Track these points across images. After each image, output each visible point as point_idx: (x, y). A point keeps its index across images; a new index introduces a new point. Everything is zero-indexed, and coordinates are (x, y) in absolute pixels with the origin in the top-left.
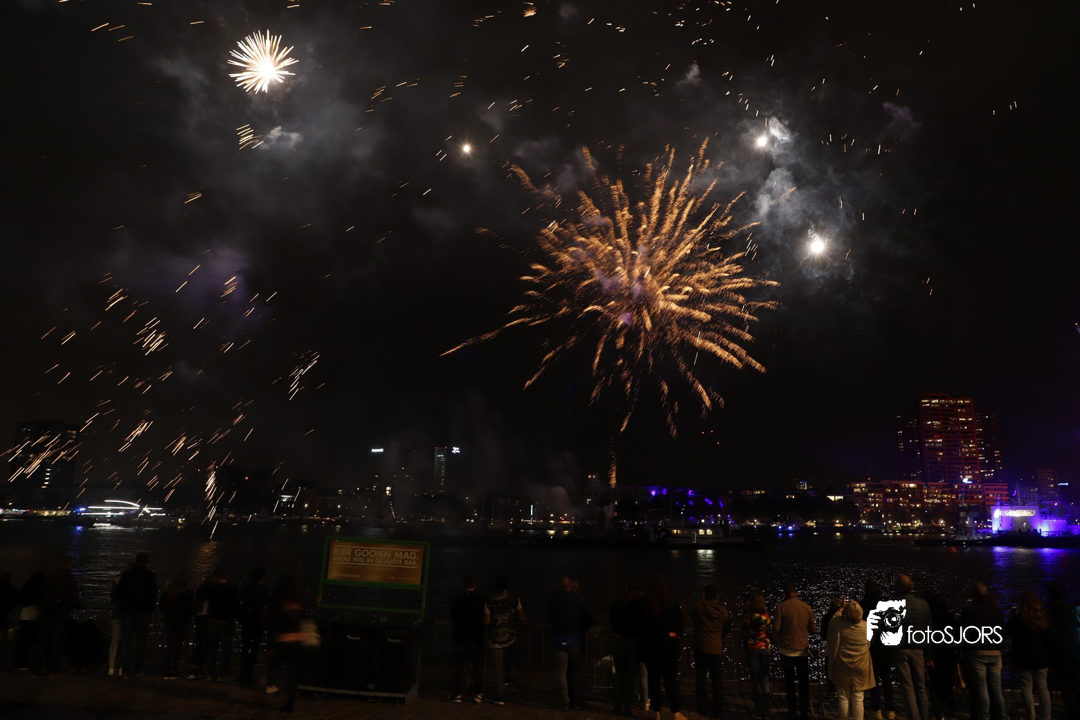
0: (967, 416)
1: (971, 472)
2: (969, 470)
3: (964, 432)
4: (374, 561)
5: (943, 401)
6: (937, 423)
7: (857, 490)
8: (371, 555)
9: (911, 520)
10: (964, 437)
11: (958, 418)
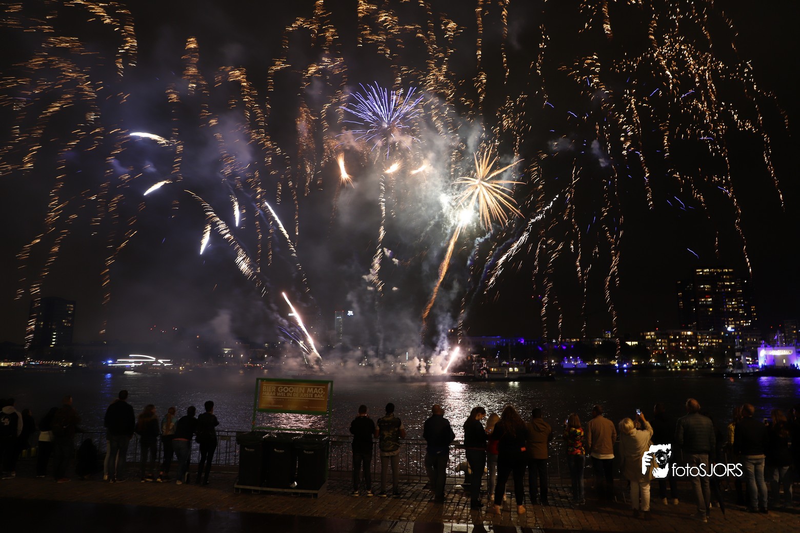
0: (730, 281)
1: (733, 323)
2: (732, 321)
3: (728, 293)
4: (292, 395)
5: (712, 270)
6: (708, 286)
7: (649, 337)
8: (290, 391)
9: (688, 359)
10: (728, 297)
11: (724, 283)
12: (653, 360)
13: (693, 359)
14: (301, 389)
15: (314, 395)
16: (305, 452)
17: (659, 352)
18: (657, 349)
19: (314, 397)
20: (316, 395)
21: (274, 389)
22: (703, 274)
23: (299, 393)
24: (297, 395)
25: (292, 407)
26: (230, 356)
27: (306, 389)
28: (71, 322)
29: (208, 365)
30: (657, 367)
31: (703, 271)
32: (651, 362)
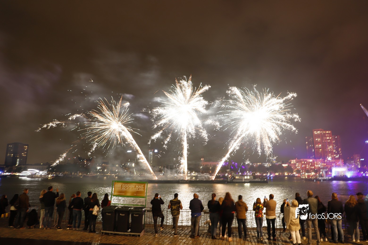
0: (329, 137)
1: (331, 156)
2: (330, 155)
3: (328, 142)
4: (129, 188)
5: (321, 132)
6: (319, 139)
7: (292, 163)
8: (128, 187)
9: (311, 172)
10: (328, 144)
11: (327, 138)
12: (294, 173)
13: (313, 172)
14: (133, 186)
15: (139, 188)
16: (134, 215)
17: (297, 170)
18: (296, 168)
19: (139, 190)
20: (140, 189)
21: (120, 186)
22: (317, 133)
23: (132, 188)
24: (131, 189)
25: (129, 194)
26: (100, 171)
27: (135, 186)
28: (26, 154)
29: (90, 175)
30: (296, 176)
31: (317, 132)
32: (293, 174)
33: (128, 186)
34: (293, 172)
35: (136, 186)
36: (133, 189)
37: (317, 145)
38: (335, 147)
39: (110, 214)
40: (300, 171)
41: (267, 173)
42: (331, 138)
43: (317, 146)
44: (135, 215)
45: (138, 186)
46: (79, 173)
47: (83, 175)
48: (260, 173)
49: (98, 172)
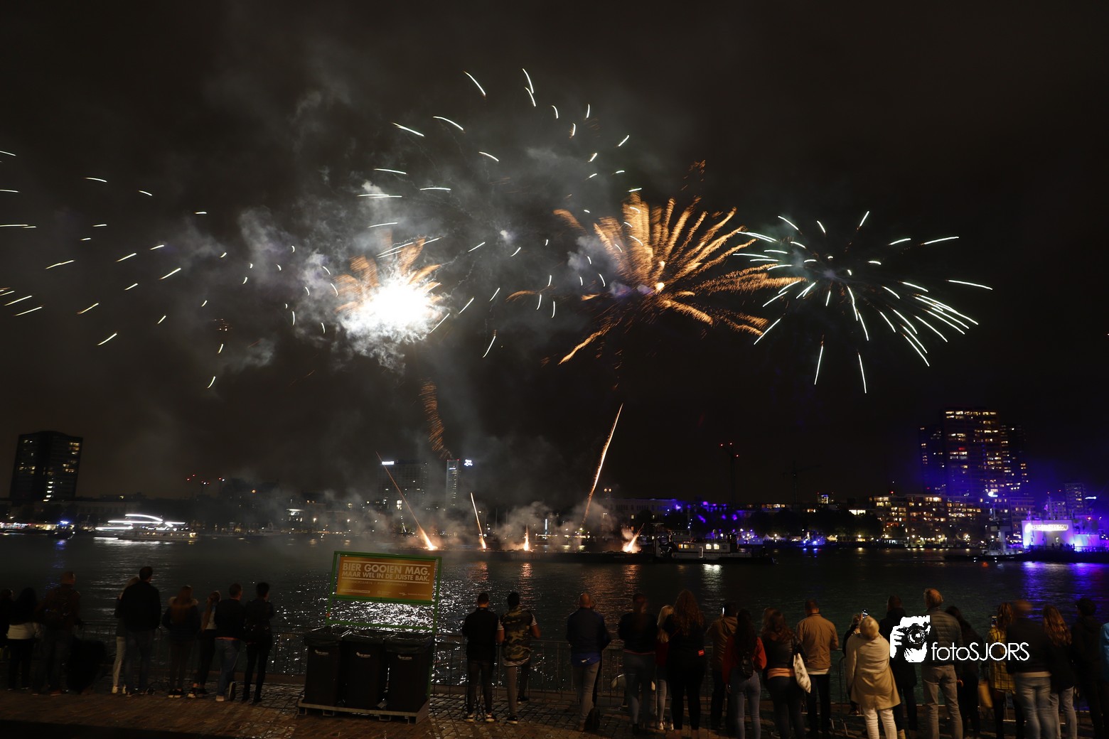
0: (992, 428)
1: (996, 485)
2: (994, 483)
3: (990, 444)
4: (385, 575)
5: (968, 412)
6: (961, 435)
7: (881, 504)
8: (381, 571)
9: (935, 535)
10: (988, 450)
11: (983, 432)
14: (396, 567)
15: (414, 576)
16: (400, 657)
17: (895, 525)
18: (891, 521)
19: (414, 580)
20: (417, 577)
21: (358, 568)
22: (955, 417)
23: (394, 573)
24: (391, 576)
25: (383, 593)
26: (299, 520)
27: (404, 568)
28: (76, 467)
29: (266, 532)
30: (893, 546)
31: (954, 414)
32: (884, 539)
33: (383, 569)
34: (883, 533)
35: (408, 568)
36: (397, 576)
37: (955, 453)
38: (1007, 459)
39: (324, 653)
40: (904, 529)
41: (804, 536)
42: (996, 431)
43: (956, 455)
44: (402, 655)
45: (412, 568)
46: (235, 527)
47: (246, 534)
48: (782, 537)
49: (293, 522)
